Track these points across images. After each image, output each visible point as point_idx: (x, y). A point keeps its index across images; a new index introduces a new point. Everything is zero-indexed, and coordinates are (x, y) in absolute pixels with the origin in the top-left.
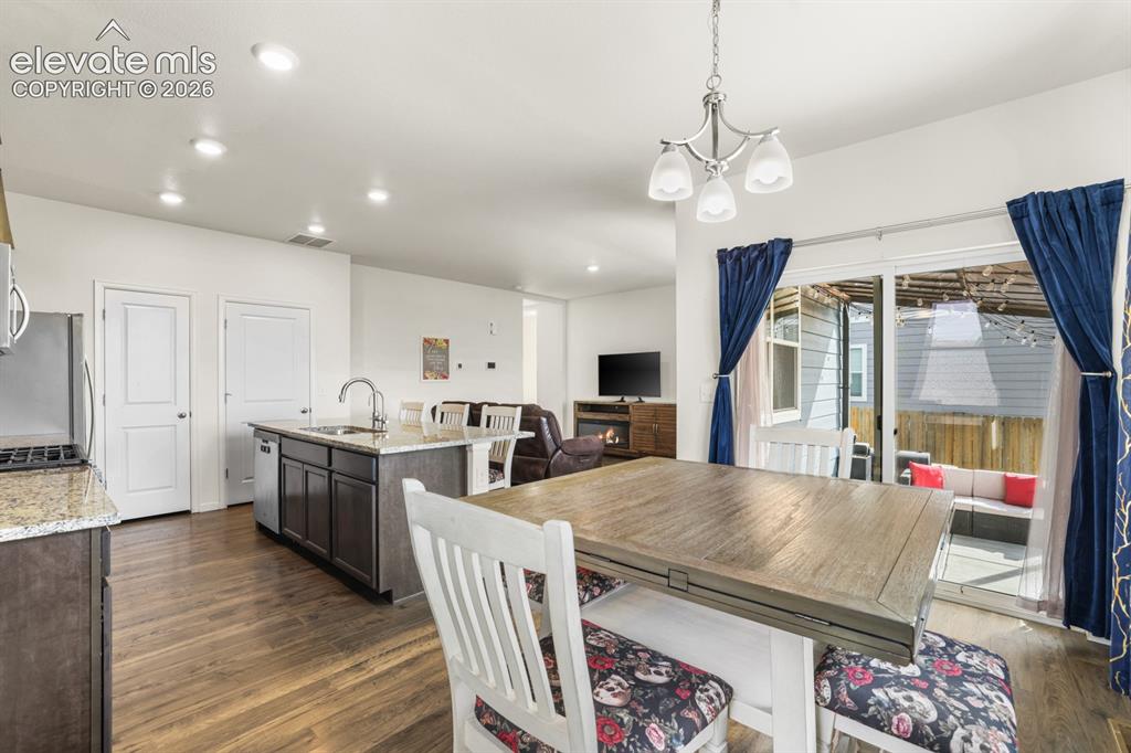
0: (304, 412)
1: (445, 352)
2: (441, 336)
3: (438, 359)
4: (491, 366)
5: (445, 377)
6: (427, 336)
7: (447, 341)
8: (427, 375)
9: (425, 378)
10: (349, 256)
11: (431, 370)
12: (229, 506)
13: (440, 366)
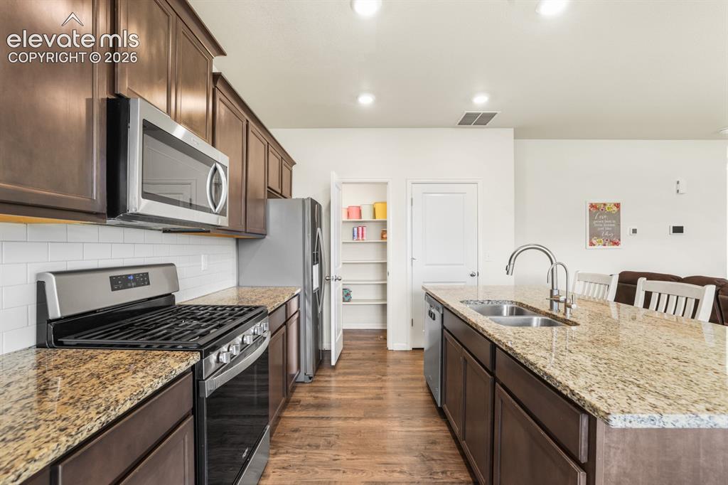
0: (472, 275)
1: (616, 217)
2: (610, 200)
3: (607, 225)
4: (678, 230)
5: (616, 244)
6: (594, 201)
7: (618, 205)
8: (594, 241)
9: (592, 244)
10: (513, 129)
11: (599, 236)
12: (413, 349)
13: (609, 232)
